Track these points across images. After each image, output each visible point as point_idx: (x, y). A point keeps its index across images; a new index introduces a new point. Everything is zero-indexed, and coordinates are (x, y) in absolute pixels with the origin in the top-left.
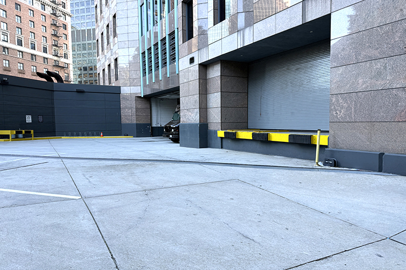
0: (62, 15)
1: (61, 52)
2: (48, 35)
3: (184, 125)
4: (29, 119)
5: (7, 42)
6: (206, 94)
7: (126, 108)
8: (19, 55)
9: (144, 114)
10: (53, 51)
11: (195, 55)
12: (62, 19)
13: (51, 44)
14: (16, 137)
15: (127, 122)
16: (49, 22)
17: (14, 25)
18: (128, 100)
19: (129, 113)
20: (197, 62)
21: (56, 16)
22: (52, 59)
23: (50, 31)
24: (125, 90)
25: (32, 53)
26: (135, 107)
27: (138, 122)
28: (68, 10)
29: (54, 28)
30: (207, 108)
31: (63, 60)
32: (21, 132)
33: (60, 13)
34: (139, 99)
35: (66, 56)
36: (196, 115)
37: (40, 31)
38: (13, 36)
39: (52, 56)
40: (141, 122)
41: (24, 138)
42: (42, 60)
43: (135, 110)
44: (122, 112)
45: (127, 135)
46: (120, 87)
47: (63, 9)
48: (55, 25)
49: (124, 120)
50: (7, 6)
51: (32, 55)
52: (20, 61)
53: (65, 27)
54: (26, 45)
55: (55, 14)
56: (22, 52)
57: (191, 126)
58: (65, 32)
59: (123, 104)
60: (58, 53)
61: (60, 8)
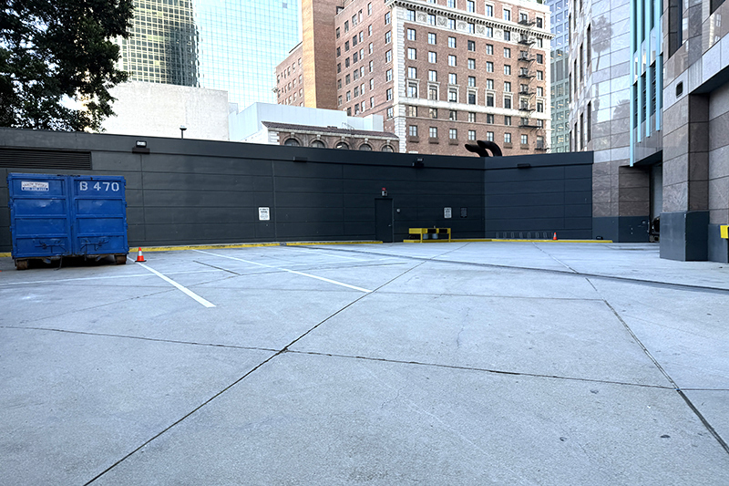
0: (536, 40)
1: (532, 102)
2: (513, 79)
3: (666, 216)
4: (448, 213)
5: (456, 101)
6: (708, 152)
7: (601, 188)
8: (471, 120)
9: (637, 199)
10: (520, 103)
11: (684, 78)
12: (536, 46)
13: (517, 92)
14: (430, 238)
15: (603, 214)
16: (516, 55)
17: (465, 75)
18: (605, 174)
19: (607, 198)
20: (686, 91)
21: (526, 44)
22: (518, 117)
23: (517, 71)
24: (601, 157)
25: (489, 112)
26: (617, 186)
27: (623, 215)
28: (546, 29)
29: (522, 65)
30: (708, 180)
31: (535, 115)
32: (434, 231)
33: (533, 37)
34: (627, 171)
35: (540, 108)
36: (684, 194)
37: (502, 74)
38: (463, 91)
39: (518, 111)
40: (629, 215)
41: (439, 238)
42: (503, 120)
43: (617, 192)
44: (594, 196)
45: (602, 239)
46: (593, 152)
47: (539, 29)
48: (524, 59)
49: (598, 212)
50: (457, 48)
51: (489, 115)
52: (472, 127)
53: (541, 58)
54: (481, 100)
55: (524, 42)
56: (475, 113)
57: (675, 216)
58: (541, 68)
59: (597, 182)
60: (527, 105)
61: (535, 28)
